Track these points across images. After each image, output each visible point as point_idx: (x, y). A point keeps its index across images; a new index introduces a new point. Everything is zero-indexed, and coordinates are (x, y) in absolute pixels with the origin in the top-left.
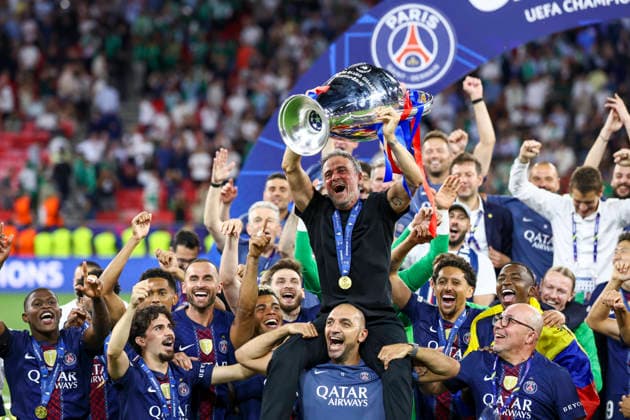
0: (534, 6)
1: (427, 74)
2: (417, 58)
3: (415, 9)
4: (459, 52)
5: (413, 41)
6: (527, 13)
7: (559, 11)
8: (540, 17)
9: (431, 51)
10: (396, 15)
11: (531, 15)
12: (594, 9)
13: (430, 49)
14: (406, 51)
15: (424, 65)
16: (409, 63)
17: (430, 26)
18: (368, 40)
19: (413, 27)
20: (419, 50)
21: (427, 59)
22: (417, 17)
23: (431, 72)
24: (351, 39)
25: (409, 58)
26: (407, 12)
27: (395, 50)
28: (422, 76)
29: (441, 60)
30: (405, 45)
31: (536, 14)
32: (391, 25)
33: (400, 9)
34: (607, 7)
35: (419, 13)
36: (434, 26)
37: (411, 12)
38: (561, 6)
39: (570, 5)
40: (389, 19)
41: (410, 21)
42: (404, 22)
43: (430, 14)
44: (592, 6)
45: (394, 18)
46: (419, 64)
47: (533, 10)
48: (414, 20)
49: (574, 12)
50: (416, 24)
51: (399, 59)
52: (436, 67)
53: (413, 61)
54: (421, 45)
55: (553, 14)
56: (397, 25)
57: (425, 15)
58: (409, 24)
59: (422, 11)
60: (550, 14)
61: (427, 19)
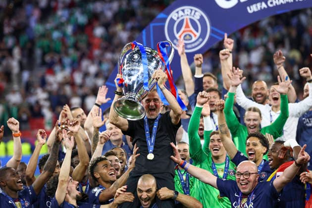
0: (252, 4)
1: (196, 44)
2: (190, 36)
3: (187, 9)
4: (212, 31)
5: (187, 26)
6: (248, 8)
7: (266, 6)
8: (256, 10)
9: (197, 31)
10: (178, 12)
11: (251, 9)
12: (285, 4)
13: (197, 30)
14: (184, 32)
15: (194, 39)
16: (186, 38)
17: (196, 18)
18: (163, 27)
19: (187, 19)
20: (191, 31)
21: (195, 36)
22: (189, 13)
23: (198, 43)
24: (154, 27)
25: (185, 36)
26: (183, 11)
27: (178, 31)
28: (193, 45)
29: (203, 36)
30: (183, 29)
31: (253, 8)
32: (175, 18)
33: (179, 9)
34: (291, 3)
35: (190, 11)
36: (198, 18)
37: (186, 11)
38: (266, 3)
39: (272, 3)
40: (174, 15)
41: (185, 15)
42: (182, 16)
43: (196, 11)
44: (283, 2)
45: (176, 14)
46: (191, 39)
47: (251, 7)
48: (188, 15)
49: (274, 7)
50: (188, 17)
51: (180, 37)
52: (201, 40)
53: (188, 37)
54: (192, 28)
55: (263, 8)
56: (178, 18)
57: (193, 12)
58: (185, 17)
59: (192, 10)
60: (261, 8)
61: (194, 14)
